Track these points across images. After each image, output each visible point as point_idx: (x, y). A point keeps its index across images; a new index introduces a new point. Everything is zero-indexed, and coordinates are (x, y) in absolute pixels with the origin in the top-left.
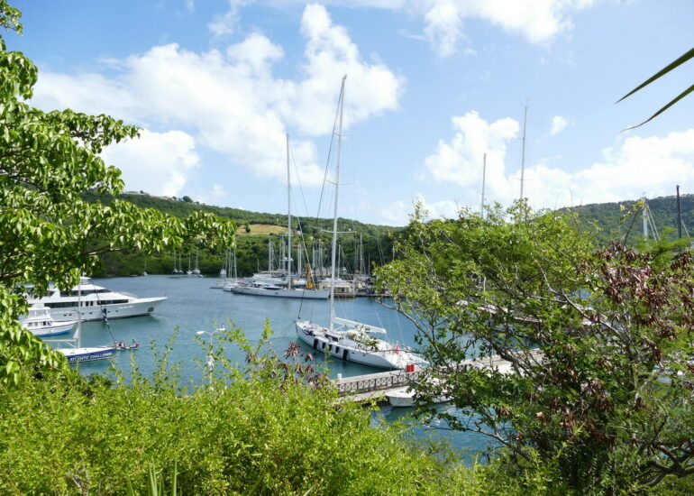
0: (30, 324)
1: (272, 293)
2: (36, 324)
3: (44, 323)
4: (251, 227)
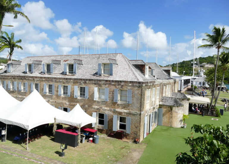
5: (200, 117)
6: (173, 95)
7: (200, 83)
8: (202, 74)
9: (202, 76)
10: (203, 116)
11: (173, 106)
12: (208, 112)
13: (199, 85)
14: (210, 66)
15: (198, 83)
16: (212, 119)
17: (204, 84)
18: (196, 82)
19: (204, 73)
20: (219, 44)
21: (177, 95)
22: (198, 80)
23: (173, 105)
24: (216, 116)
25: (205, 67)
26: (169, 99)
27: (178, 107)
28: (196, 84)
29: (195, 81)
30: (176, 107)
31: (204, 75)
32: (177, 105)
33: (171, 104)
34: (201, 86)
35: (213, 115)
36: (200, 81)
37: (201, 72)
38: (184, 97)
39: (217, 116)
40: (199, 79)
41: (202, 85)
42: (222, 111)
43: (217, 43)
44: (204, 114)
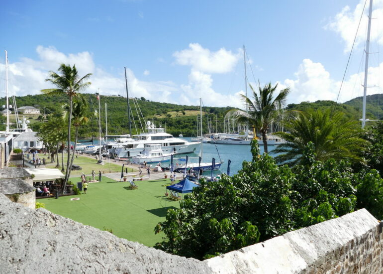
0: (153, 154)
1: (238, 142)
2: (155, 154)
3: (159, 154)
4: (185, 112)
5: (53, 200)
6: (2, 174)
7: (26, 143)
8: (25, 127)
9: (24, 130)
10: (56, 198)
11: (19, 194)
12: (62, 191)
13: (25, 147)
14: (32, 113)
15: (23, 143)
16: (72, 199)
17: (32, 144)
18: (19, 142)
19: (28, 125)
20: (71, 90)
21: (10, 171)
22: (21, 139)
23: (18, 191)
24: (74, 195)
25: (25, 113)
26: (9, 183)
27: (27, 193)
28: (19, 145)
29: (16, 141)
30: (25, 194)
31: (29, 128)
32: (25, 190)
33: (14, 191)
34: (28, 149)
35: (69, 194)
36: (26, 139)
37: (22, 123)
38: (24, 174)
39: (75, 193)
40: (23, 136)
41: (29, 146)
42: (80, 185)
43: (69, 88)
44: (58, 195)
